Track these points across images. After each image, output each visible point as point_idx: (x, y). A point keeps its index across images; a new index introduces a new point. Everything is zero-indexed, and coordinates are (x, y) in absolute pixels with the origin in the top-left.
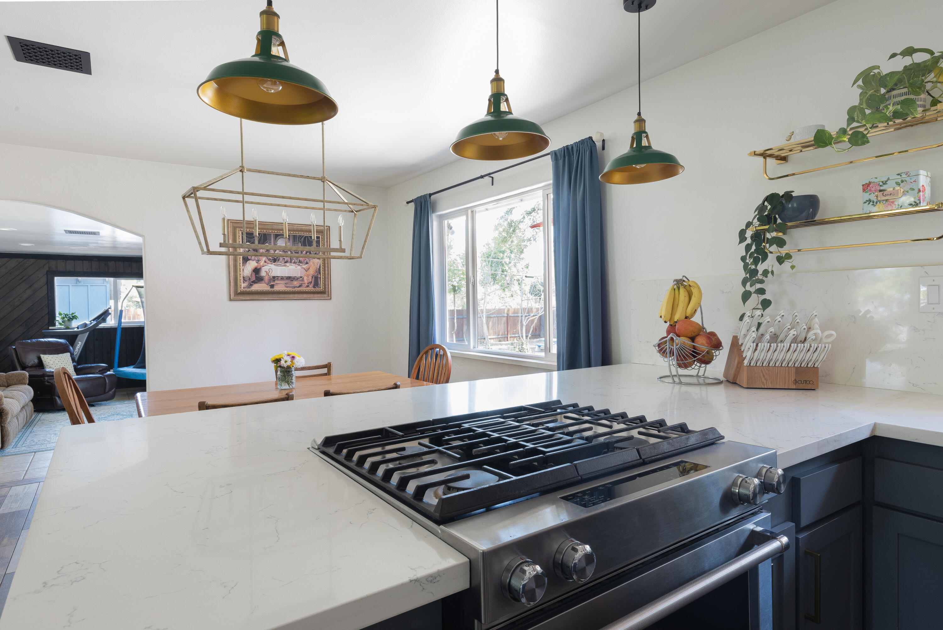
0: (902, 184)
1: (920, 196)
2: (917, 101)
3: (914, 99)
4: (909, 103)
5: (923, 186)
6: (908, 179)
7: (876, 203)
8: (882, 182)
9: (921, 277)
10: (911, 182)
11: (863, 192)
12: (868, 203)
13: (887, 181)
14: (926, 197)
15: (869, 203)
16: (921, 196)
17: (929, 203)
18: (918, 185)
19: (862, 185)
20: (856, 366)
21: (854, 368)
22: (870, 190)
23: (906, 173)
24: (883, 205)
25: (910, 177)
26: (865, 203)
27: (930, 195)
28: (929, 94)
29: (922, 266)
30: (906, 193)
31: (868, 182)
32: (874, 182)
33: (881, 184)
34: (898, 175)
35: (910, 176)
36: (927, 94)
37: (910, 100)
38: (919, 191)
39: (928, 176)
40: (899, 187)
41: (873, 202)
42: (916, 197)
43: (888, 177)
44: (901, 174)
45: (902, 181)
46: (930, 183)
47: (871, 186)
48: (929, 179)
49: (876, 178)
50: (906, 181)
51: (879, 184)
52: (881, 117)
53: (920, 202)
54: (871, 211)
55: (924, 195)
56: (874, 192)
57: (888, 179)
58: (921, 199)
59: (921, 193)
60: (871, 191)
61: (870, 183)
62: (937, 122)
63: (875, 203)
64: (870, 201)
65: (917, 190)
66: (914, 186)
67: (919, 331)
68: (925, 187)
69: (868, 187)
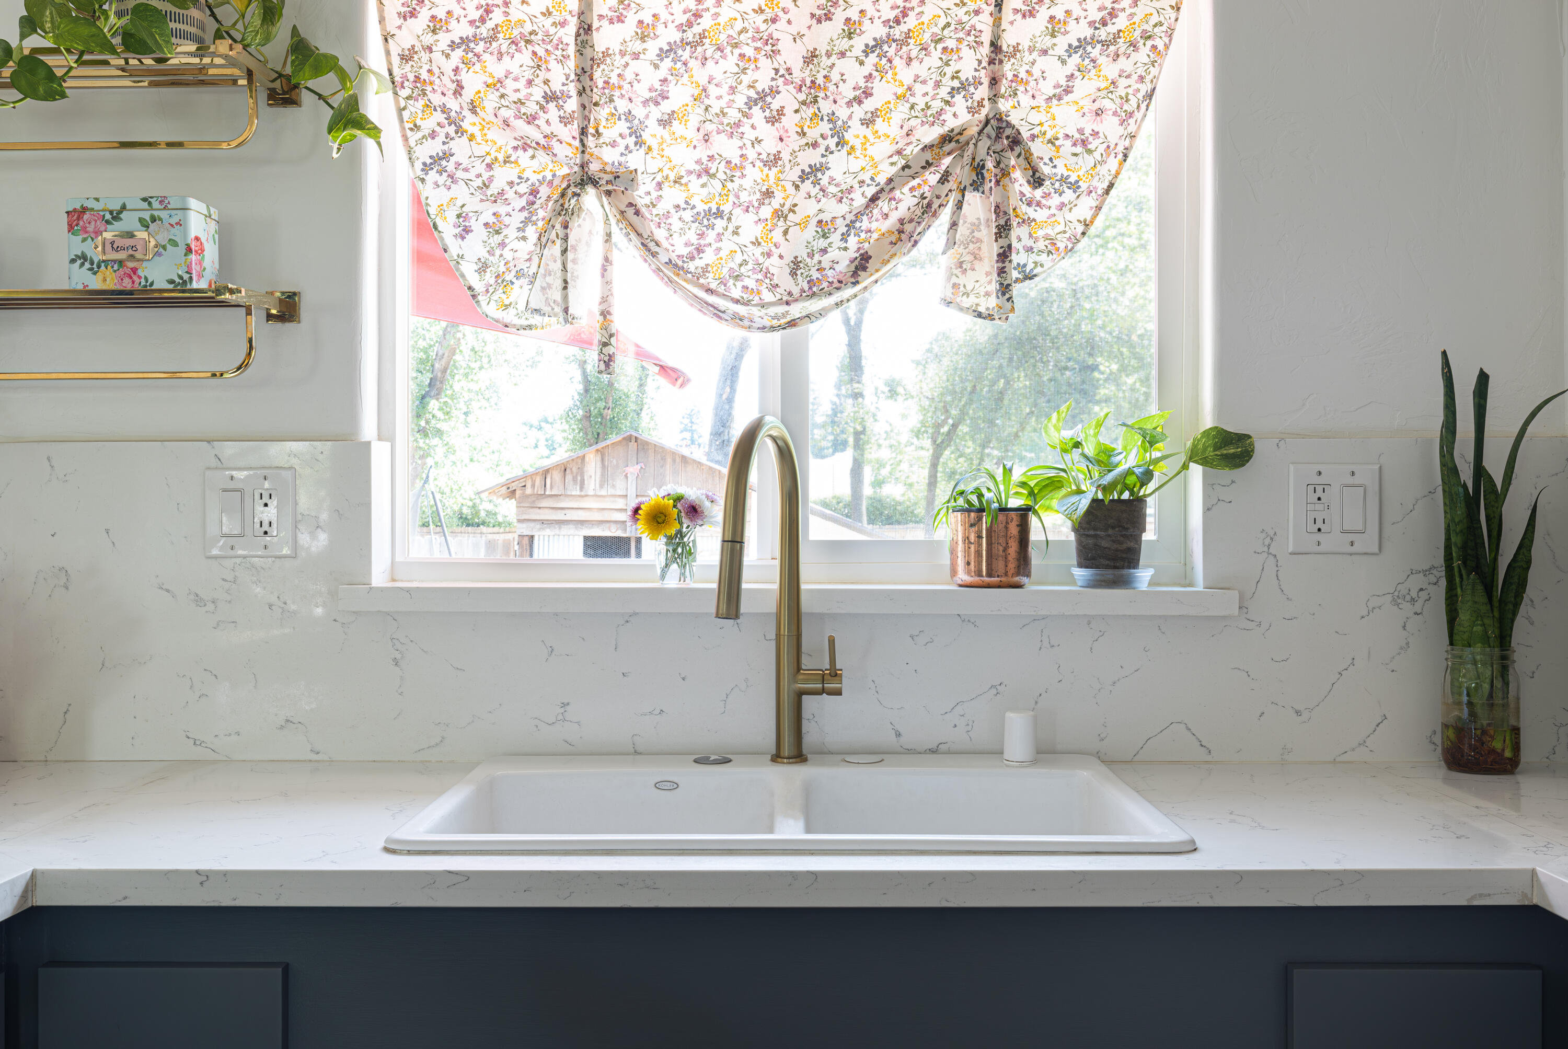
0: (152, 226)
1: (191, 263)
2: (171, 21)
3: (164, 13)
4: (151, 16)
5: (197, 239)
6: (164, 214)
7: (99, 267)
8: (111, 212)
9: (209, 468)
10: (172, 225)
11: (69, 231)
12: (79, 262)
13: (120, 212)
14: (205, 269)
15: (82, 265)
16: (194, 264)
17: (213, 282)
18: (185, 234)
19: (67, 212)
20: (70, 705)
21: (66, 713)
22: (84, 230)
23: (160, 199)
24: (114, 274)
25: (169, 212)
26: (73, 261)
27: (217, 265)
28: (213, 15)
29: (209, 442)
30: (161, 250)
31: (78, 207)
32: (92, 209)
33: (108, 216)
34: (145, 200)
35: (169, 209)
36: (208, 13)
37: (152, 10)
38: (189, 250)
39: (210, 217)
40: (147, 233)
41: (92, 263)
42: (183, 265)
43: (122, 203)
44: (150, 199)
45: (154, 219)
46: (217, 236)
47: (86, 217)
48: (213, 226)
49: (97, 199)
50: (160, 219)
51: (104, 216)
52: (93, 36)
53: (191, 278)
54: (87, 286)
55: (200, 263)
56: (93, 235)
57: (124, 207)
58: (194, 272)
59: (193, 257)
60: (87, 232)
61: (84, 209)
62: (233, 88)
63: (95, 266)
64: (84, 257)
65: (182, 249)
66: (176, 233)
67: (205, 605)
68: (201, 243)
69: (78, 219)
